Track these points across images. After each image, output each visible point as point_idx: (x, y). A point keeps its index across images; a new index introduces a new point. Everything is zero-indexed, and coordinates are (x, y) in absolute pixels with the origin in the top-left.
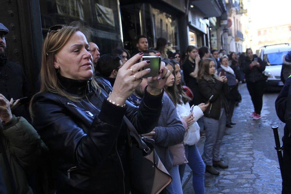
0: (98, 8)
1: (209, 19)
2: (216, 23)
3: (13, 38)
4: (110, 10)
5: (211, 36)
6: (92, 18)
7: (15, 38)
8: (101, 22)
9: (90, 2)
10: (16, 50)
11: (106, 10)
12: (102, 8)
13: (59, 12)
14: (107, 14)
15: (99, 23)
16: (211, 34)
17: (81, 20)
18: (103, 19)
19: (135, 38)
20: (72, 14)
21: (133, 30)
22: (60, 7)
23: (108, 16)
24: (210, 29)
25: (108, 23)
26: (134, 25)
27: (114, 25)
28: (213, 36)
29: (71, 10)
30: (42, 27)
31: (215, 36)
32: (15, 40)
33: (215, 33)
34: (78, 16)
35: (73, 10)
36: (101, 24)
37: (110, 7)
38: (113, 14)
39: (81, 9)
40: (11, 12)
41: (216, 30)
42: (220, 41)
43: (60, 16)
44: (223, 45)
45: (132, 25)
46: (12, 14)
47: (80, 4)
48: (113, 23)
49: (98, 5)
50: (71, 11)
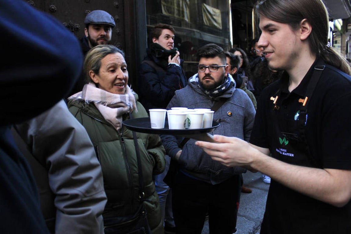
0: (205, 8)
1: (334, 21)
2: (342, 27)
3: (117, 31)
4: (218, 11)
5: (334, 42)
6: (198, 19)
7: (118, 31)
8: (207, 23)
9: (196, 2)
10: (120, 43)
11: (213, 11)
12: (209, 8)
13: (164, 13)
14: (214, 15)
15: (205, 25)
16: (334, 40)
17: (186, 21)
18: (209, 20)
19: (246, 40)
20: (177, 15)
21: (244, 31)
22: (165, 7)
23: (215, 17)
24: (334, 34)
25: (214, 26)
26: (245, 25)
27: (221, 28)
28: (336, 42)
29: (176, 10)
30: (147, 24)
31: (339, 43)
32: (119, 33)
33: (339, 39)
34: (183, 16)
35: (179, 10)
36: (207, 26)
37: (217, 8)
38: (220, 15)
39: (187, 10)
40: (116, 3)
41: (341, 35)
42: (345, 48)
43: (164, 16)
44: (348, 54)
45: (243, 25)
46: (117, 5)
47: (186, 4)
48: (220, 26)
49: (205, 5)
50: (176, 12)
